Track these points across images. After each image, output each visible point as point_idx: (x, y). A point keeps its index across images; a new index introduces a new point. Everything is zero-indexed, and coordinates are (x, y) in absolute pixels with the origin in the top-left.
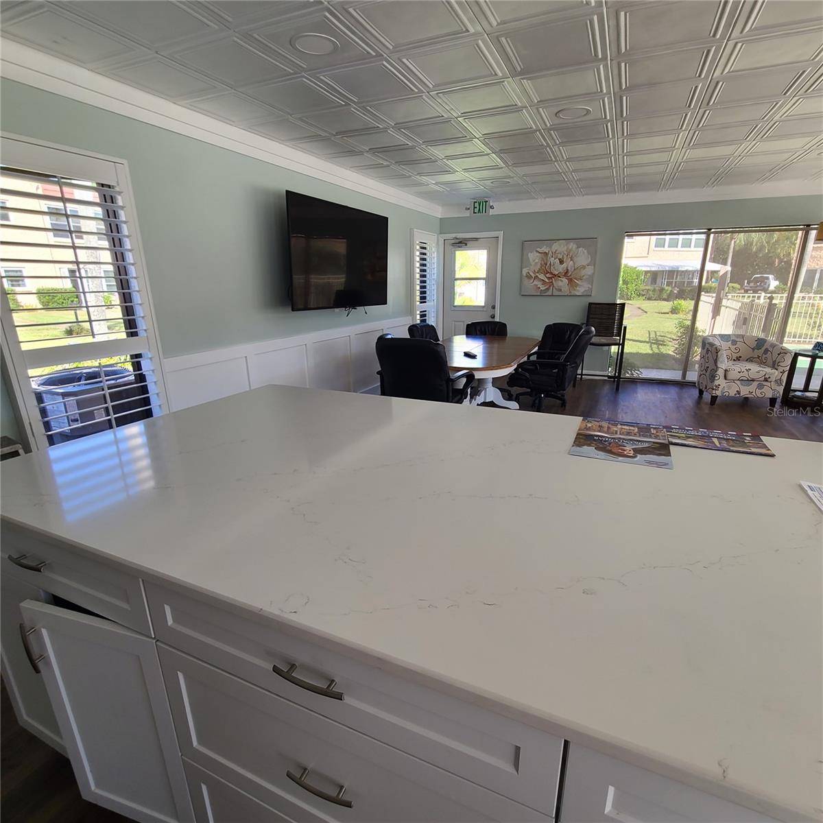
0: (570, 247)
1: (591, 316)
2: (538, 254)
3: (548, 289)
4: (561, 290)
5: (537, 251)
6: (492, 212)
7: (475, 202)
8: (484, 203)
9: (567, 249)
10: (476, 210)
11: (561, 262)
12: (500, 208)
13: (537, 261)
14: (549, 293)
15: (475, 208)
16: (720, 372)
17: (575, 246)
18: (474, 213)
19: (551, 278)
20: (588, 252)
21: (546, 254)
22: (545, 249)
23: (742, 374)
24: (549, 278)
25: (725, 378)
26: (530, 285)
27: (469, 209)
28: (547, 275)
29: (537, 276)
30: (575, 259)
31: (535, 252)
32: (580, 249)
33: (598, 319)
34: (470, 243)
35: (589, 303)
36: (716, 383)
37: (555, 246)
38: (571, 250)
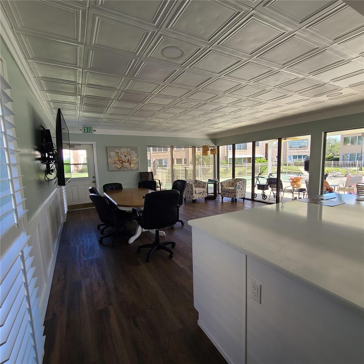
0: (128, 150)
1: (142, 178)
2: (115, 153)
3: (121, 167)
4: (127, 168)
5: (114, 152)
6: (94, 133)
7: (84, 127)
8: (90, 129)
9: (127, 151)
10: (86, 131)
11: (126, 156)
12: (99, 131)
13: (115, 155)
14: (122, 169)
15: (85, 130)
16: (194, 192)
17: (130, 150)
18: (85, 132)
19: (122, 163)
20: (135, 152)
21: (118, 153)
22: (117, 151)
23: (199, 191)
24: (121, 163)
25: (195, 193)
26: (112, 166)
27: (81, 130)
28: (120, 162)
29: (115, 162)
30: (131, 155)
31: (113, 152)
32: (132, 151)
33: (144, 178)
34: (76, 147)
35: (140, 173)
36: (194, 195)
37: (122, 150)
38: (129, 151)
